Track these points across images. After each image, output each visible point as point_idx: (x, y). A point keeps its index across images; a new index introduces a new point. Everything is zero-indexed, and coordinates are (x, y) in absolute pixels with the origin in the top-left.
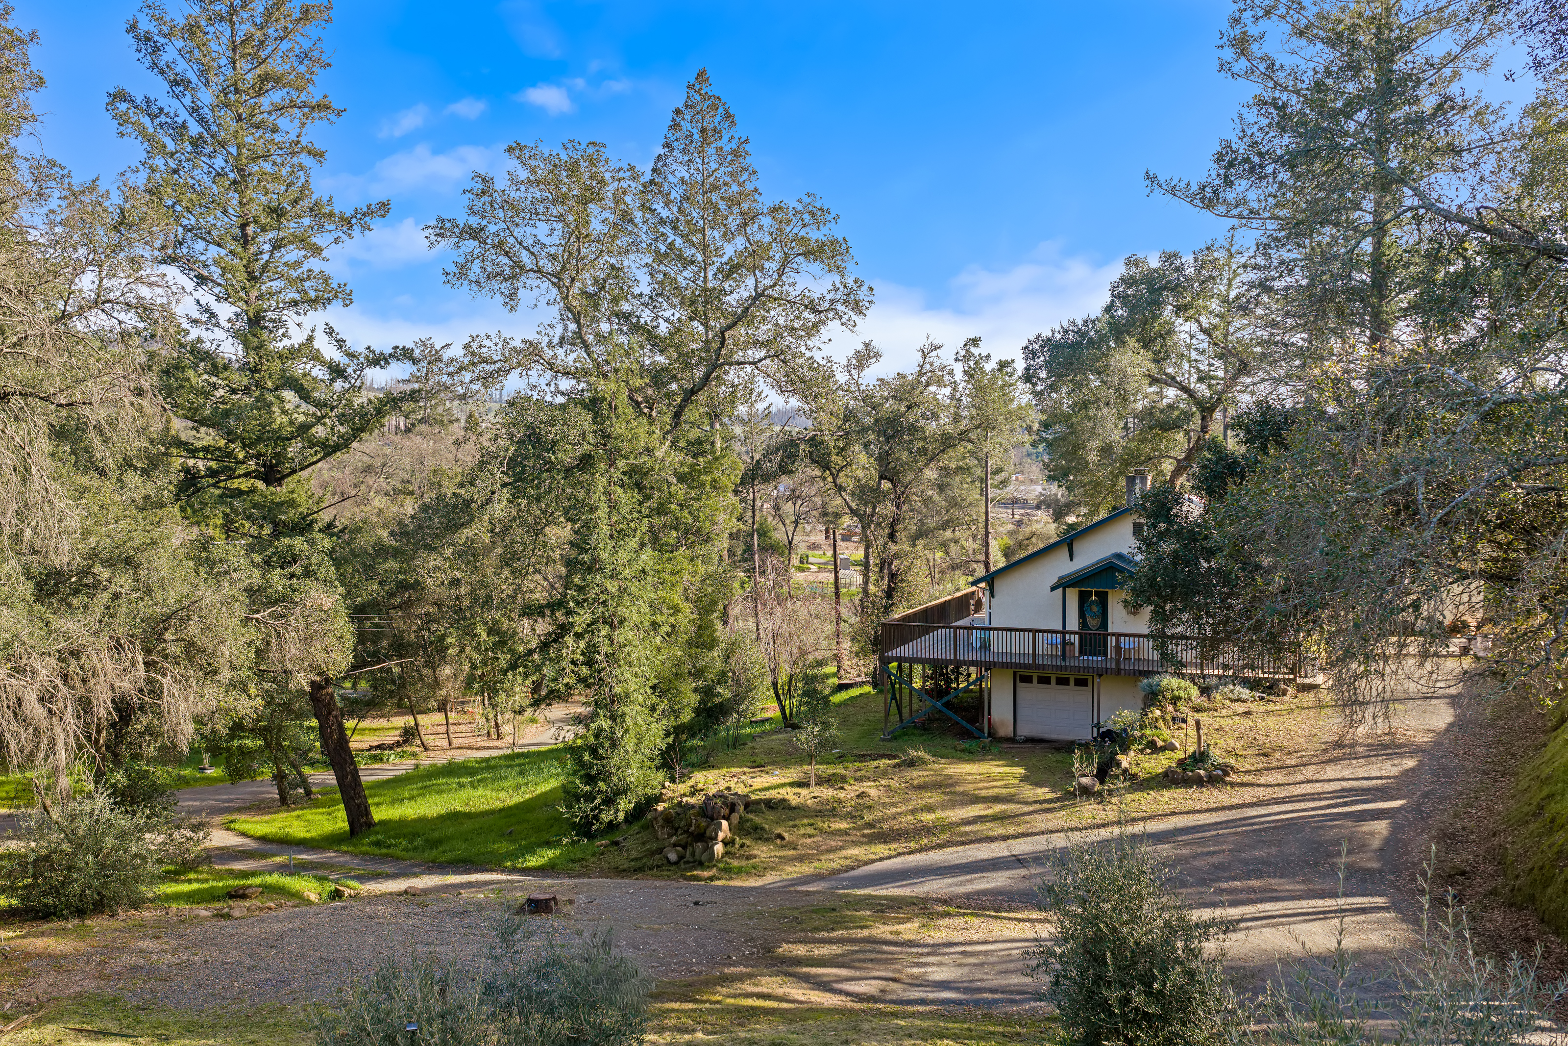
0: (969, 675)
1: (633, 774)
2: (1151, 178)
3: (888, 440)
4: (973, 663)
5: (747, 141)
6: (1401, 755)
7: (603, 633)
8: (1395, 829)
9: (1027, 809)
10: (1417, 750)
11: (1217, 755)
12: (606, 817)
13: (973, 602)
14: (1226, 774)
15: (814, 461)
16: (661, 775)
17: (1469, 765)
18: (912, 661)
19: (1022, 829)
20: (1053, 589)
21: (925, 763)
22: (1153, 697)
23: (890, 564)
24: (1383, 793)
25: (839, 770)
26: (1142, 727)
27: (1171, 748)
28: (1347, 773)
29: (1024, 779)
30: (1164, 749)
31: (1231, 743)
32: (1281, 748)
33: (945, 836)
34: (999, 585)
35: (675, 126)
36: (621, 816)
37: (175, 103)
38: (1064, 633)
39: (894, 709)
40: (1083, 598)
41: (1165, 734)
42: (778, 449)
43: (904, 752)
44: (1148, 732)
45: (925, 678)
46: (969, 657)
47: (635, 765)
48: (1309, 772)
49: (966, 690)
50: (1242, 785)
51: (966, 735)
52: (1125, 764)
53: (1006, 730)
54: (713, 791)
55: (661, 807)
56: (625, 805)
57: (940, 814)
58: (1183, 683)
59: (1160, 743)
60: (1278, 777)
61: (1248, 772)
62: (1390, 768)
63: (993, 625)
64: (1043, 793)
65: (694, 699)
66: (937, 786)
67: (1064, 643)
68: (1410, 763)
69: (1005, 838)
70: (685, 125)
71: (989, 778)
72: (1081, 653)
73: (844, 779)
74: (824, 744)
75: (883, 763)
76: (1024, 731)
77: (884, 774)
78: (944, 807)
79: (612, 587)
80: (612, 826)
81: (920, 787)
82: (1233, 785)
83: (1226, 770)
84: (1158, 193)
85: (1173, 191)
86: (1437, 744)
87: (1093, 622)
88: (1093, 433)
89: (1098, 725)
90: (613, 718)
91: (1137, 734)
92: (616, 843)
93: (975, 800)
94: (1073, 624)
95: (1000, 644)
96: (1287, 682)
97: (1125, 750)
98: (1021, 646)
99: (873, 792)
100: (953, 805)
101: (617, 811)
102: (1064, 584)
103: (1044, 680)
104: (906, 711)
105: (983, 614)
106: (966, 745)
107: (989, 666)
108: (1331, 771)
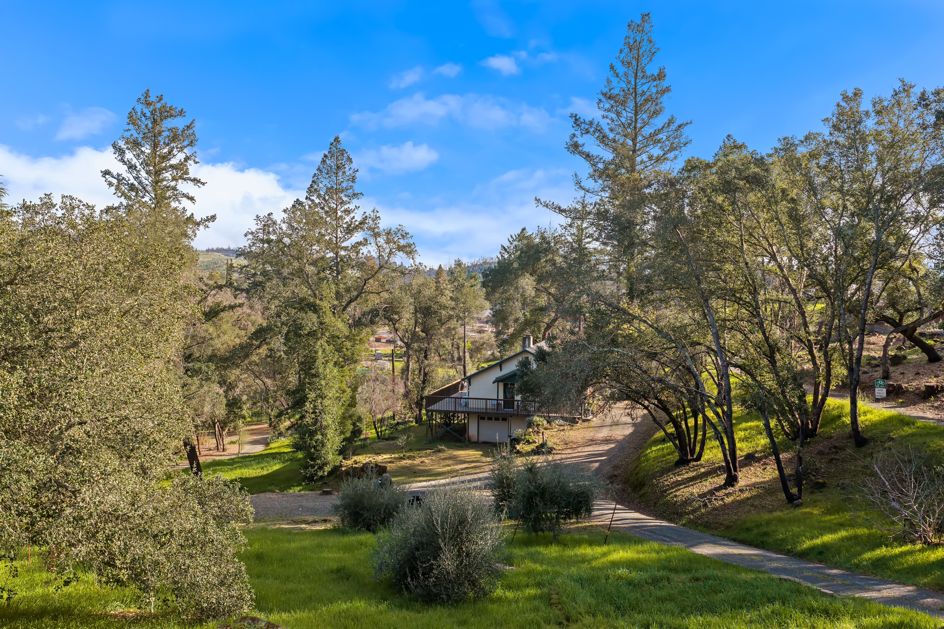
0: (459, 417)
1: (330, 457)
2: (538, 200)
3: (425, 317)
4: (462, 412)
5: (357, 171)
6: (611, 443)
7: (319, 401)
8: (600, 466)
9: (483, 464)
10: (618, 441)
11: (550, 444)
12: (320, 474)
13: (460, 386)
14: (552, 450)
15: (385, 318)
16: (341, 458)
17: (631, 446)
18: (436, 411)
19: (481, 470)
20: (494, 383)
21: (445, 451)
22: (530, 424)
23: (424, 369)
24: (601, 455)
25: (411, 454)
26: (525, 435)
27: (535, 442)
28: (591, 449)
29: (482, 455)
30: (531, 443)
31: (556, 440)
32: (572, 442)
33: (455, 474)
34: (472, 381)
35: (324, 161)
36: (326, 473)
37: (129, 175)
38: (498, 400)
39: (430, 432)
40: (505, 386)
41: (533, 437)
42: (369, 313)
43: (437, 447)
44: (527, 437)
45: (441, 418)
46: (460, 409)
47: (331, 453)
48: (580, 449)
49: (458, 423)
50: (557, 454)
51: (459, 441)
52: (518, 448)
53: (474, 438)
54: (364, 462)
55: (343, 469)
56: (327, 469)
57: (452, 467)
58: (541, 419)
59: (531, 441)
60: (569, 451)
61: (559, 450)
62: (606, 447)
63: (470, 397)
64: (488, 459)
65: (351, 427)
66: (450, 458)
67: (498, 404)
68: (613, 446)
69: (476, 473)
70: (328, 162)
71: (469, 455)
72: (504, 408)
73: (414, 457)
74: (408, 443)
75: (428, 451)
76: (482, 439)
77: (429, 455)
78: (453, 465)
79: (323, 382)
80: (322, 477)
81: (444, 459)
82: (554, 454)
83: (552, 449)
84: (541, 206)
85: (547, 206)
86: (624, 439)
87: (508, 396)
88: (511, 313)
89: (510, 436)
90: (322, 435)
91: (523, 438)
92: (326, 483)
93: (465, 462)
94: (501, 397)
95: (473, 404)
96: (579, 418)
97: (518, 444)
98: (481, 405)
99: (426, 461)
100: (457, 464)
101: (324, 472)
102: (498, 381)
103: (490, 419)
104: (434, 432)
105: (465, 390)
106: (459, 444)
107: (469, 413)
108: (586, 449)
